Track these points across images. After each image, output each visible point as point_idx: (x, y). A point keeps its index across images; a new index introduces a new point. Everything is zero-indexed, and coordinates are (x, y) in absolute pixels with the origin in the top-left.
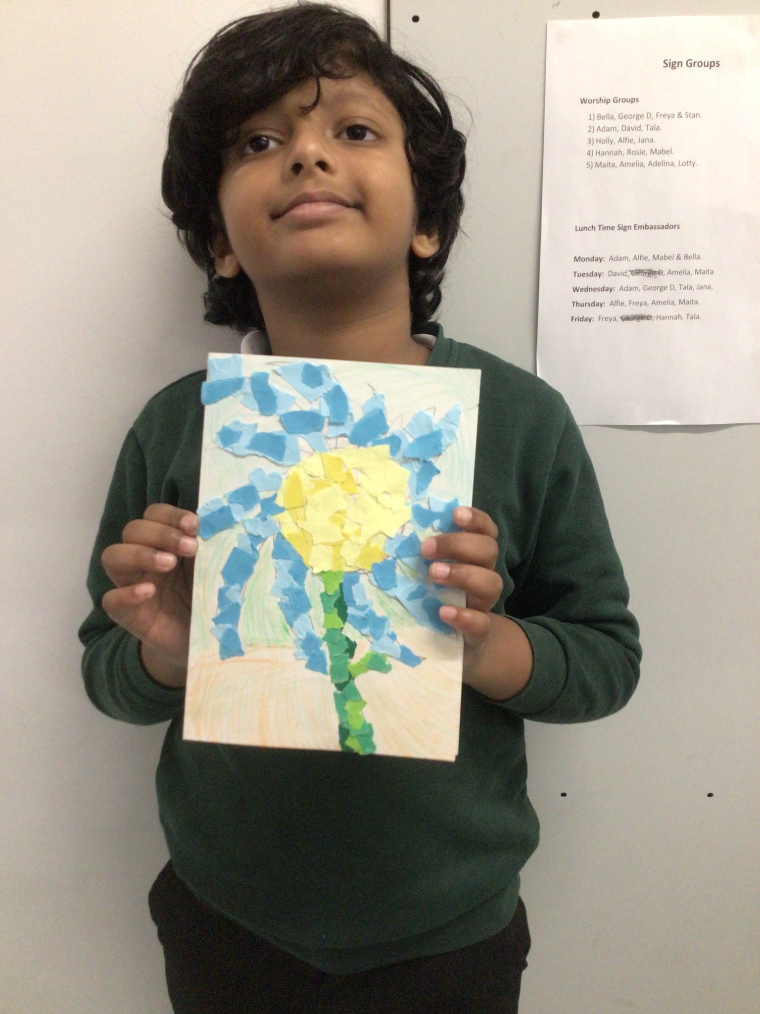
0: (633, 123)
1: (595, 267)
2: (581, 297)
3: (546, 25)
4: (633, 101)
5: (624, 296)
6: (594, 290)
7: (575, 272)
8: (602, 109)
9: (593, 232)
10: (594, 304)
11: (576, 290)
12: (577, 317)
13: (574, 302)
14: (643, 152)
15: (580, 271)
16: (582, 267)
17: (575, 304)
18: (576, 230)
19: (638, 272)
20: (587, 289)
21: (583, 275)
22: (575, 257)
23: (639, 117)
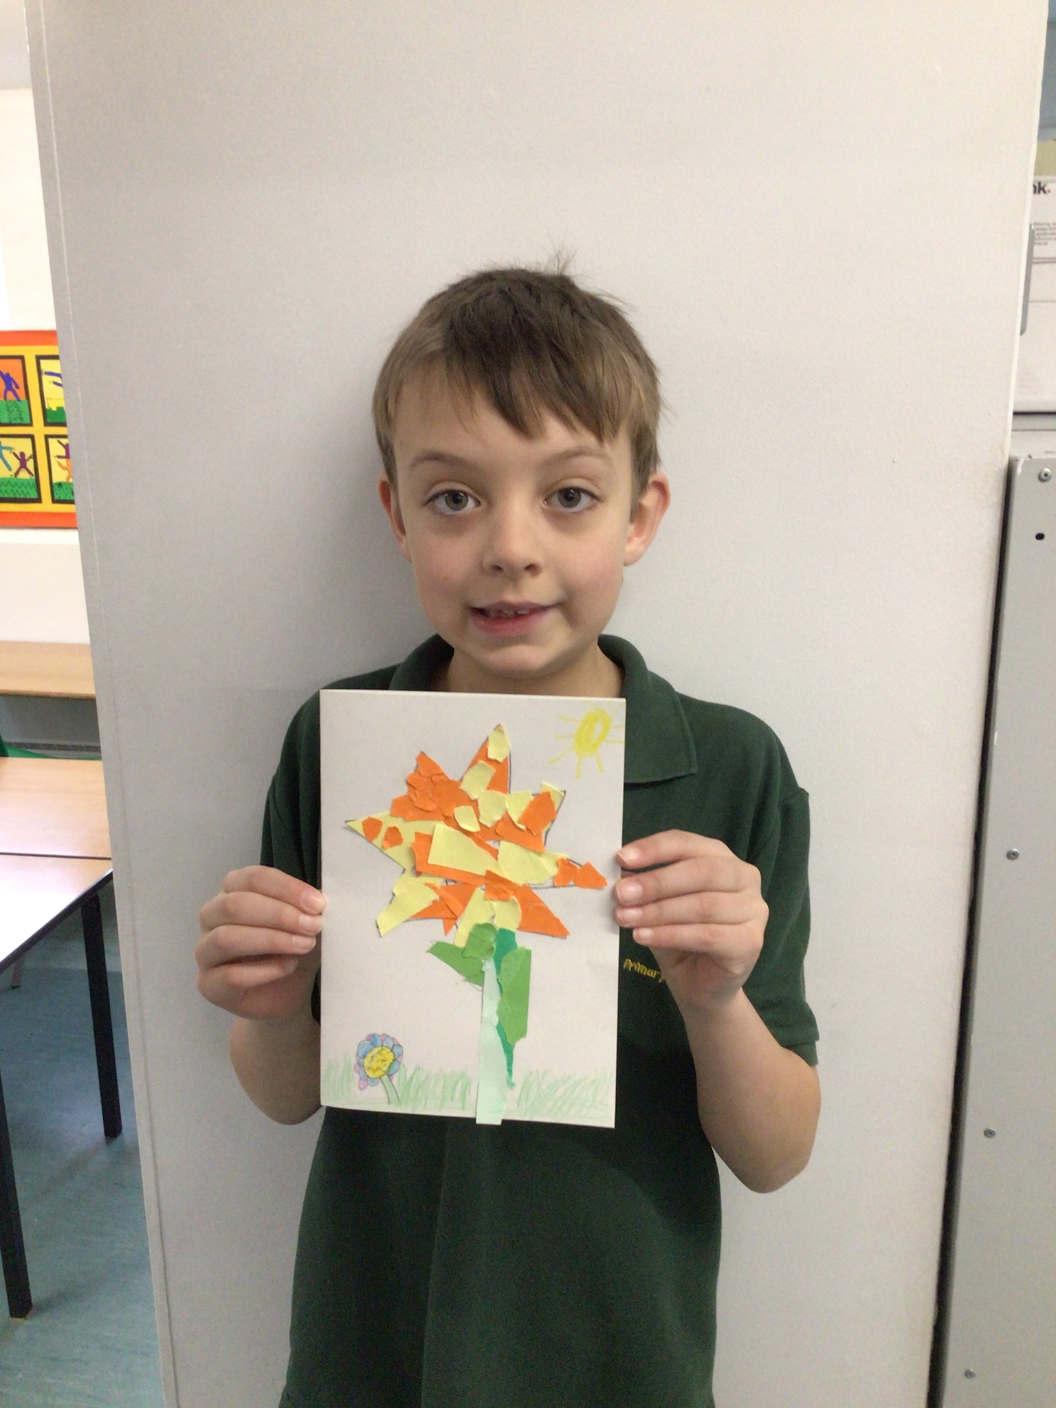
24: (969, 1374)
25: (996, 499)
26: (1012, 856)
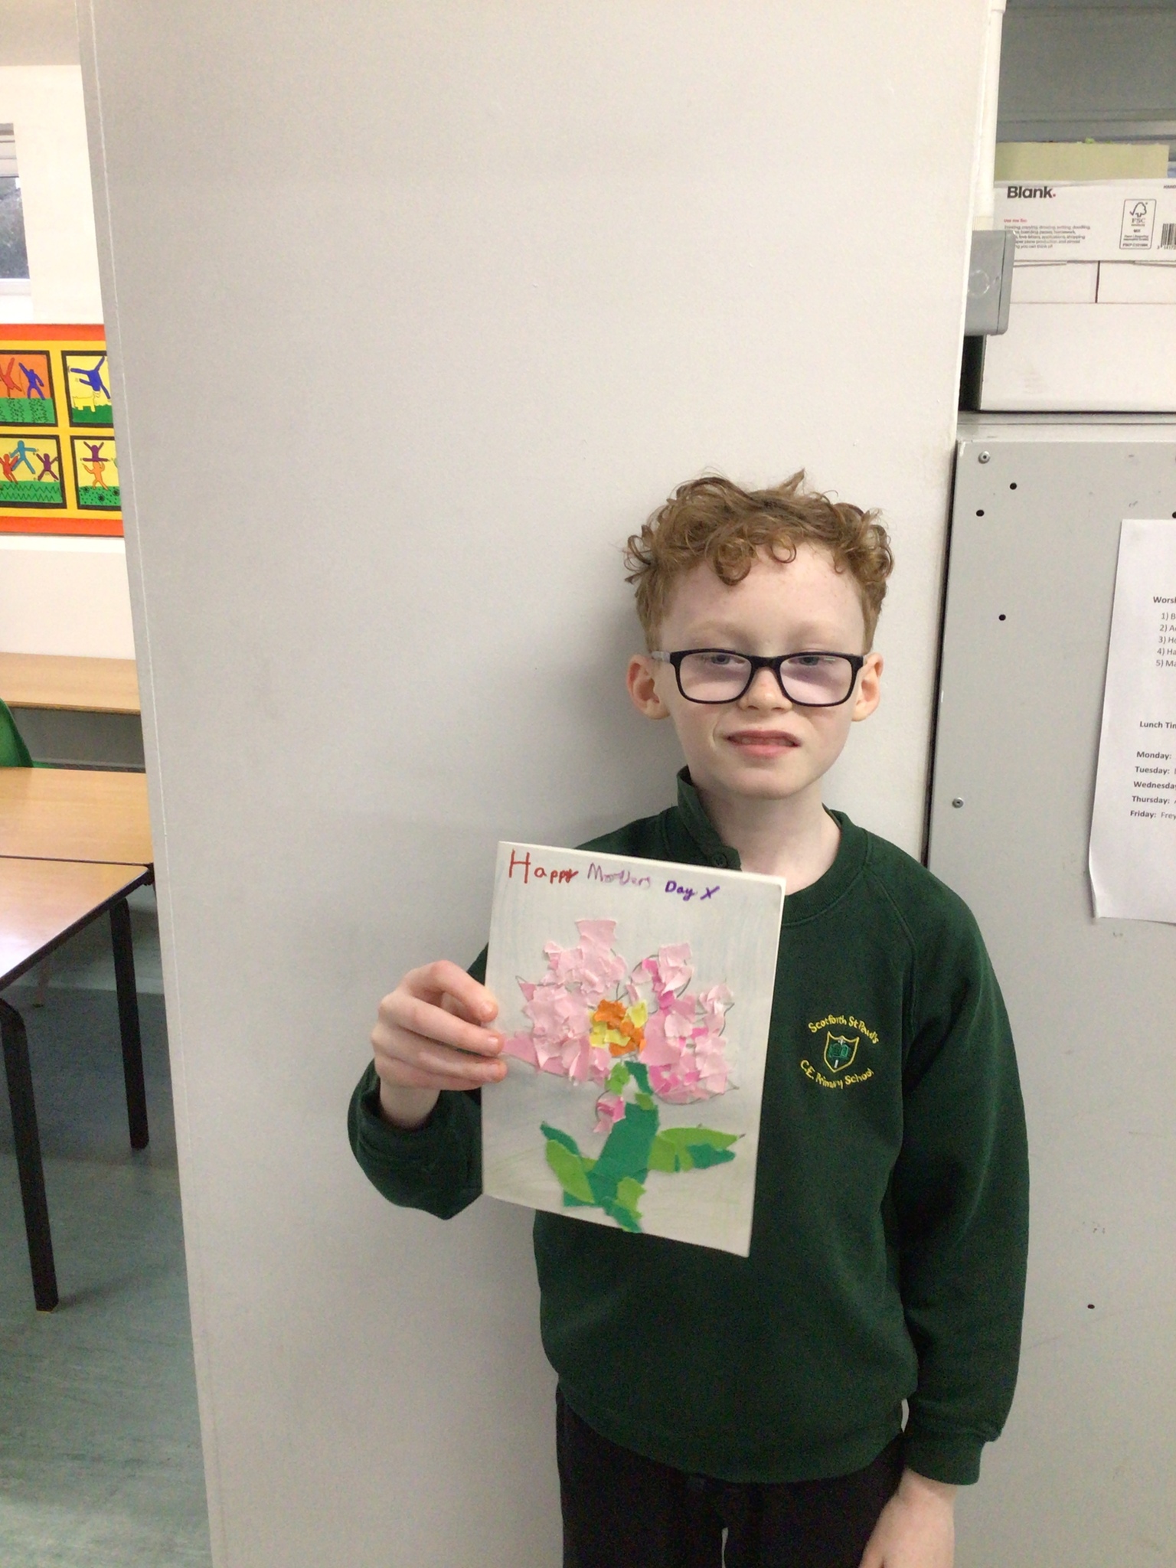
1: (1159, 763)
2: (1143, 792)
3: (1121, 523)
6: (1158, 786)
7: (1137, 768)
9: (1159, 729)
10: (1156, 800)
11: (1137, 784)
12: (1136, 811)
13: (1134, 797)
15: (1143, 767)
16: (1144, 763)
17: (1136, 799)
18: (1141, 725)
20: (1150, 785)
21: (1146, 770)
22: (1138, 753)
25: (944, 478)
26: (957, 804)
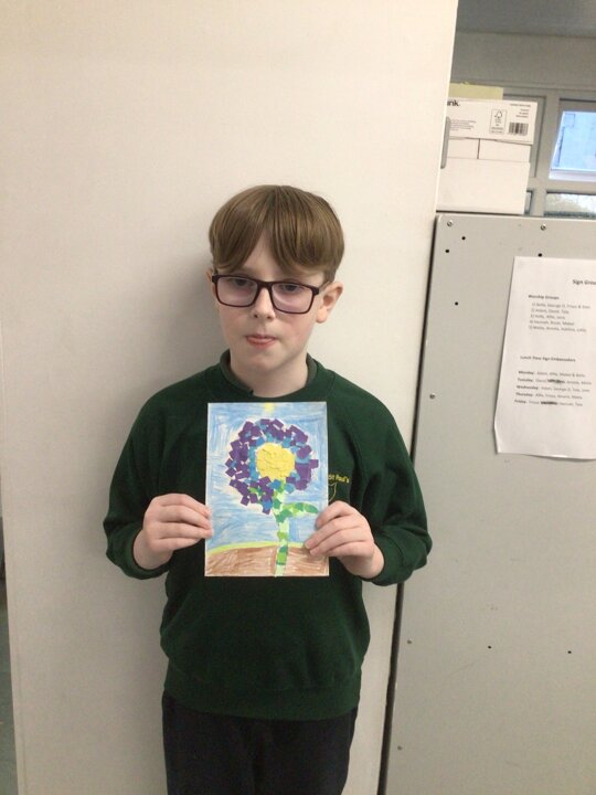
0: (554, 309)
1: (530, 377)
2: (521, 391)
3: (514, 259)
4: (556, 298)
5: (544, 392)
6: (528, 388)
7: (519, 379)
8: (540, 301)
9: (530, 360)
10: (527, 395)
11: (519, 387)
12: (518, 400)
13: (517, 393)
14: (558, 323)
15: (521, 378)
16: (522, 376)
18: (521, 358)
19: (551, 381)
20: (524, 387)
21: (523, 380)
22: (519, 371)
23: (558, 306)
24: (409, 642)
25: (430, 233)
26: (432, 397)
